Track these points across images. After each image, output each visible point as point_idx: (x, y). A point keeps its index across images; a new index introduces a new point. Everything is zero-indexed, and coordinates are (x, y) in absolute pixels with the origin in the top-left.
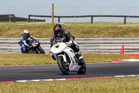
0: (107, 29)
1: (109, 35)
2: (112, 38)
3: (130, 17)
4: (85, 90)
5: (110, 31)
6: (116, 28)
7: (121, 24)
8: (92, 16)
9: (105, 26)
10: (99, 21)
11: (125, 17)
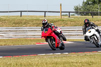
0: (32, 21)
1: (33, 25)
2: (35, 27)
3: (49, 12)
4: (17, 64)
5: (34, 22)
6: (38, 20)
7: (42, 17)
8: (21, 12)
9: (31, 18)
10: (26, 15)
11: (45, 12)
